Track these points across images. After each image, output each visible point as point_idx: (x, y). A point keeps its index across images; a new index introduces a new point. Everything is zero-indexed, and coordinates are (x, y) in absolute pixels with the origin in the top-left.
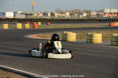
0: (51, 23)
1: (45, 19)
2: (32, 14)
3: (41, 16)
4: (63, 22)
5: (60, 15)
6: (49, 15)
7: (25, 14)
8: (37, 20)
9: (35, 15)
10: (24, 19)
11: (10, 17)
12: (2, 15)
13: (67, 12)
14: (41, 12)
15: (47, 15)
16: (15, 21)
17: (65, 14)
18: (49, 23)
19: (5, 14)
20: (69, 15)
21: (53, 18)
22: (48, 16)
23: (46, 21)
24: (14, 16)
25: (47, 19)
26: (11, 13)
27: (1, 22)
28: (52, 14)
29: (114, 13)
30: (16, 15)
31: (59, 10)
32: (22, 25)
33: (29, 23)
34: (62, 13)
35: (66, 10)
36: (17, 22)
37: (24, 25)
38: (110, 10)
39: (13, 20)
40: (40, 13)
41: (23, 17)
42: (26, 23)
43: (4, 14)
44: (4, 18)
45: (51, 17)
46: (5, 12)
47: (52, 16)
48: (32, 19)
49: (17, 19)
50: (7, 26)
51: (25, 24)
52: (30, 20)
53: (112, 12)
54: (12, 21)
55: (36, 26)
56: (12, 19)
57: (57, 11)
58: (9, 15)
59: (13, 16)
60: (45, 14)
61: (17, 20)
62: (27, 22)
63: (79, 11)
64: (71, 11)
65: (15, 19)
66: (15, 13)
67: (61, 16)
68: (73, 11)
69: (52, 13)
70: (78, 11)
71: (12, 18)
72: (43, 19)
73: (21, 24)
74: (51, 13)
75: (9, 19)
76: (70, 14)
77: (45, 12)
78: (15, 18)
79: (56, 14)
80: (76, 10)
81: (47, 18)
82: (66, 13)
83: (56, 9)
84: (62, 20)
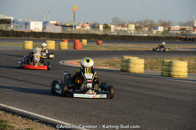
0: (104, 42)
1: (93, 34)
2: (72, 26)
3: (87, 30)
4: (124, 40)
5: (119, 28)
7: (62, 26)
8: (81, 36)
9: (78, 27)
10: (60, 34)
11: (37, 31)
12: (23, 26)
13: (132, 24)
15: (98, 27)
16: (45, 37)
17: (128, 27)
18: (100, 42)
19: (29, 25)
20: (133, 29)
21: (107, 33)
22: (99, 31)
23: (96, 37)
24: (44, 28)
25: (97, 35)
26: (38, 23)
27: (22, 38)
28: (106, 27)
30: (47, 27)
31: (118, 19)
32: (56, 43)
33: (67, 40)
34: (123, 26)
36: (48, 38)
39: (42, 35)
40: (86, 25)
41: (59, 30)
42: (63, 41)
43: (27, 24)
44: (26, 30)
45: (104, 31)
46: (29, 22)
47: (106, 30)
48: (72, 34)
49: (47, 33)
50: (32, 45)
51: (61, 43)
52: (68, 36)
54: (39, 37)
55: (79, 46)
56: (39, 33)
57: (114, 22)
58: (36, 26)
59: (42, 29)
60: (94, 26)
61: (47, 35)
62: (64, 39)
64: (137, 23)
65: (45, 33)
66: (45, 23)
67: (121, 30)
68: (141, 23)
69: (106, 25)
70: (148, 23)
71: (41, 31)
72: (91, 34)
73: (54, 42)
74: (104, 25)
75: (35, 32)
76: (136, 28)
77: (94, 23)
78: (45, 31)
79: (113, 27)
80: (146, 22)
81: (97, 32)
82: (129, 25)
83: (113, 19)
84: (123, 38)
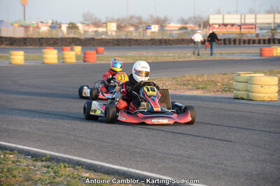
4: (119, 45)
6: (64, 28)
8: (55, 41)
10: (24, 39)
14: (42, 22)
17: (106, 27)
18: (101, 49)
20: (115, 29)
28: (73, 27)
29: (232, 25)
31: (92, 16)
34: (96, 25)
35: (107, 18)
37: (63, 55)
38: (221, 16)
40: (40, 25)
45: (68, 33)
52: (37, 42)
53: (226, 22)
57: (86, 20)
61: (6, 41)
63: (139, 19)
64: (118, 21)
68: (124, 20)
69: (72, 24)
70: (135, 20)
73: (56, 52)
74: (69, 24)
76: (119, 27)
77: (54, 22)
79: (81, 27)
80: (132, 17)
82: (109, 24)
83: (84, 15)
84: (116, 42)
